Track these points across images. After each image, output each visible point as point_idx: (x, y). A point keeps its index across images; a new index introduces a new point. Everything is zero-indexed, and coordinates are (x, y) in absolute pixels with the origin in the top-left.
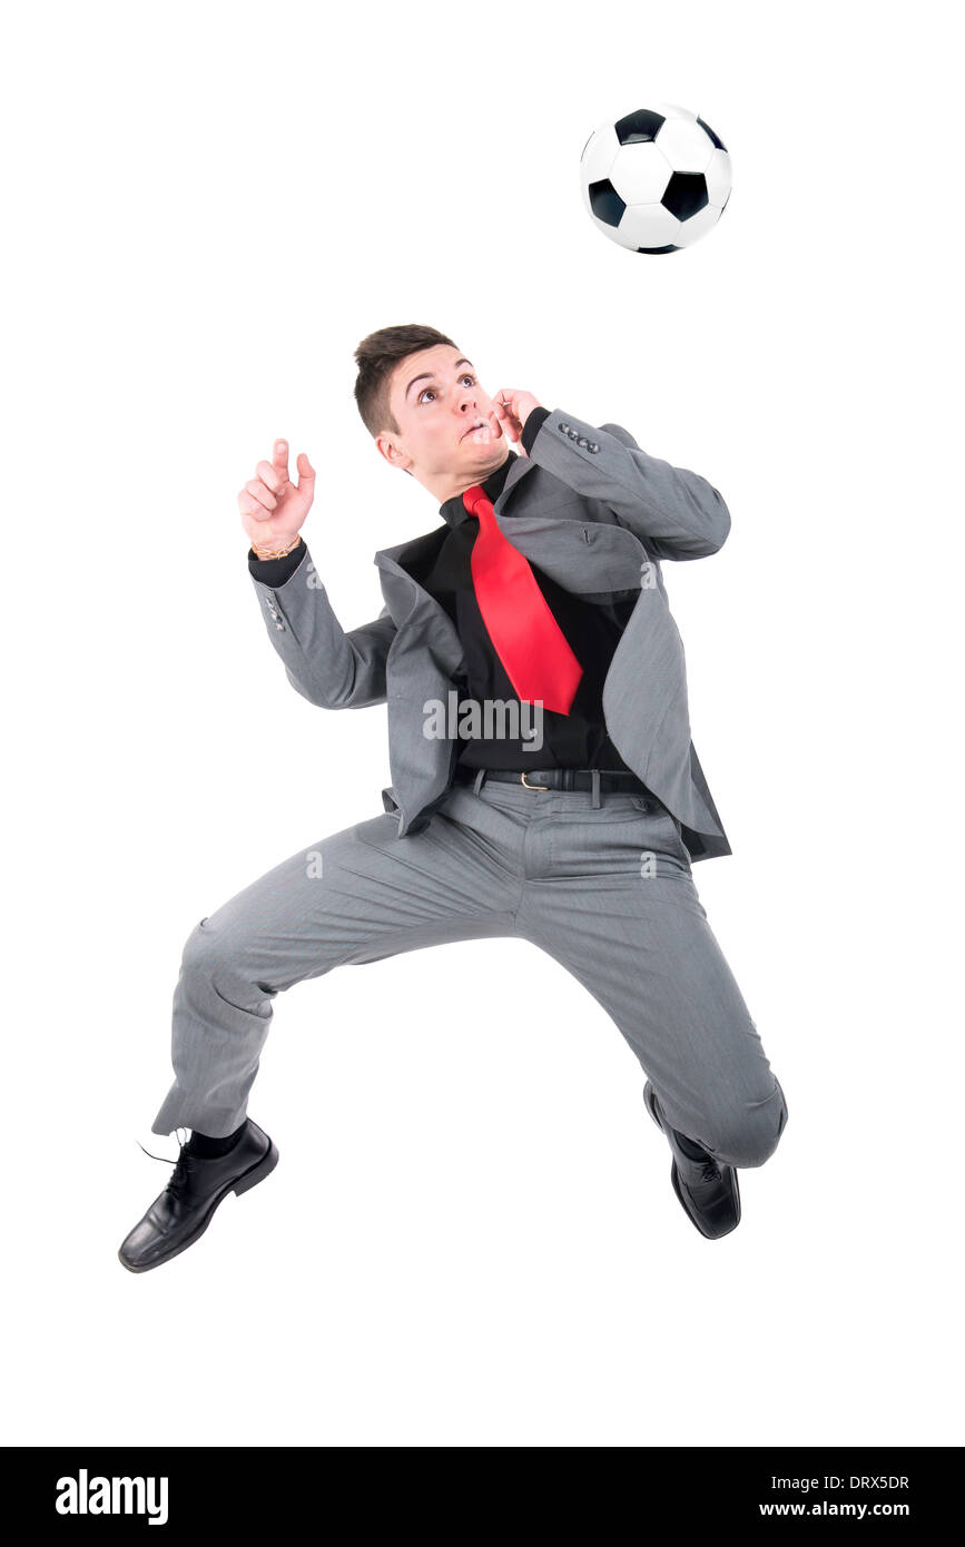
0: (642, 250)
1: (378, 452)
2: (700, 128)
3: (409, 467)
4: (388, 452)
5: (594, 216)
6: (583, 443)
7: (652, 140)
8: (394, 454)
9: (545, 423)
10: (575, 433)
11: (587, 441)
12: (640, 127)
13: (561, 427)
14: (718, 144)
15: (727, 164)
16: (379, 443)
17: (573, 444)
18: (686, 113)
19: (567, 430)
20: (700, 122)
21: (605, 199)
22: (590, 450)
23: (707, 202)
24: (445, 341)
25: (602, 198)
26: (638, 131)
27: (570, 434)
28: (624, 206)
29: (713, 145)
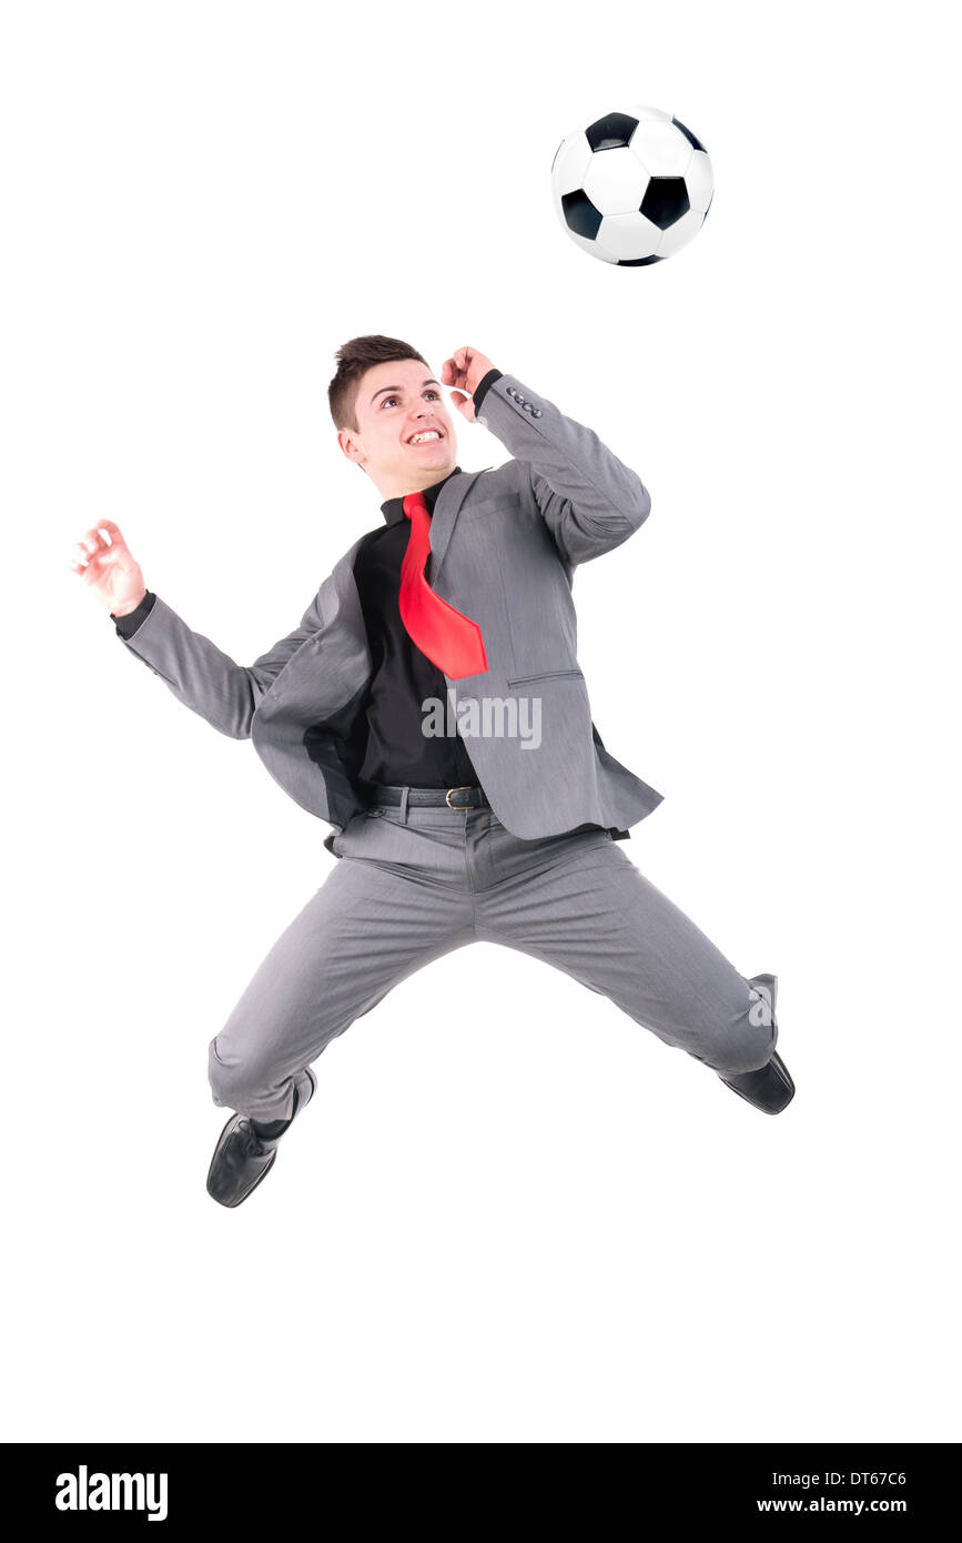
0: (622, 263)
1: (339, 446)
2: (676, 128)
3: (363, 462)
4: (347, 446)
5: (568, 228)
6: (527, 407)
7: (626, 145)
8: (351, 449)
9: (494, 385)
10: (521, 397)
11: (532, 406)
12: (613, 131)
13: (508, 391)
14: (696, 145)
15: (708, 167)
16: (340, 437)
17: (518, 407)
18: (659, 114)
19: (514, 394)
20: (676, 123)
21: (581, 212)
22: (534, 415)
23: (688, 207)
24: (418, 358)
25: (577, 210)
26: (611, 136)
27: (516, 397)
28: (599, 217)
29: (691, 146)
